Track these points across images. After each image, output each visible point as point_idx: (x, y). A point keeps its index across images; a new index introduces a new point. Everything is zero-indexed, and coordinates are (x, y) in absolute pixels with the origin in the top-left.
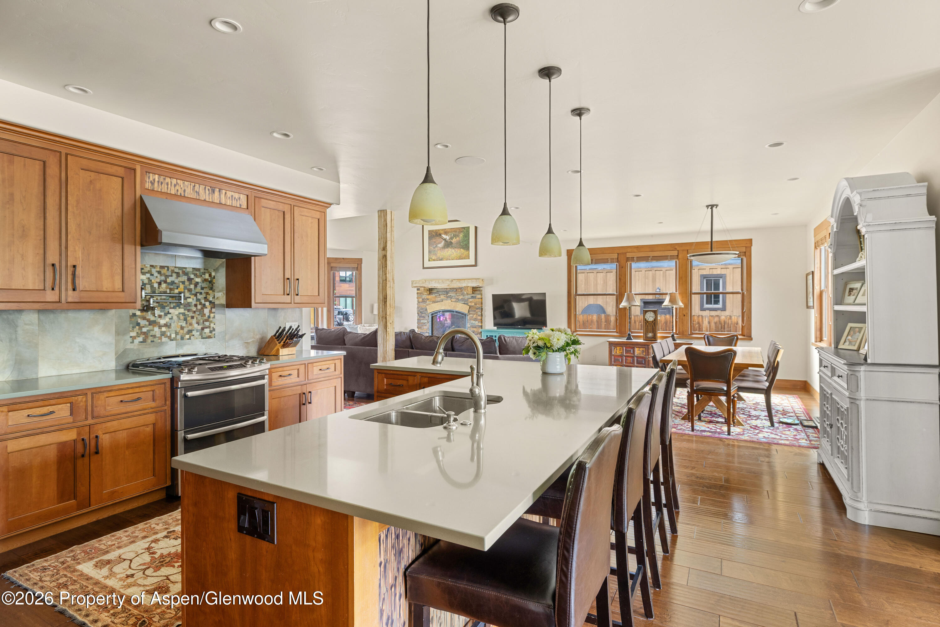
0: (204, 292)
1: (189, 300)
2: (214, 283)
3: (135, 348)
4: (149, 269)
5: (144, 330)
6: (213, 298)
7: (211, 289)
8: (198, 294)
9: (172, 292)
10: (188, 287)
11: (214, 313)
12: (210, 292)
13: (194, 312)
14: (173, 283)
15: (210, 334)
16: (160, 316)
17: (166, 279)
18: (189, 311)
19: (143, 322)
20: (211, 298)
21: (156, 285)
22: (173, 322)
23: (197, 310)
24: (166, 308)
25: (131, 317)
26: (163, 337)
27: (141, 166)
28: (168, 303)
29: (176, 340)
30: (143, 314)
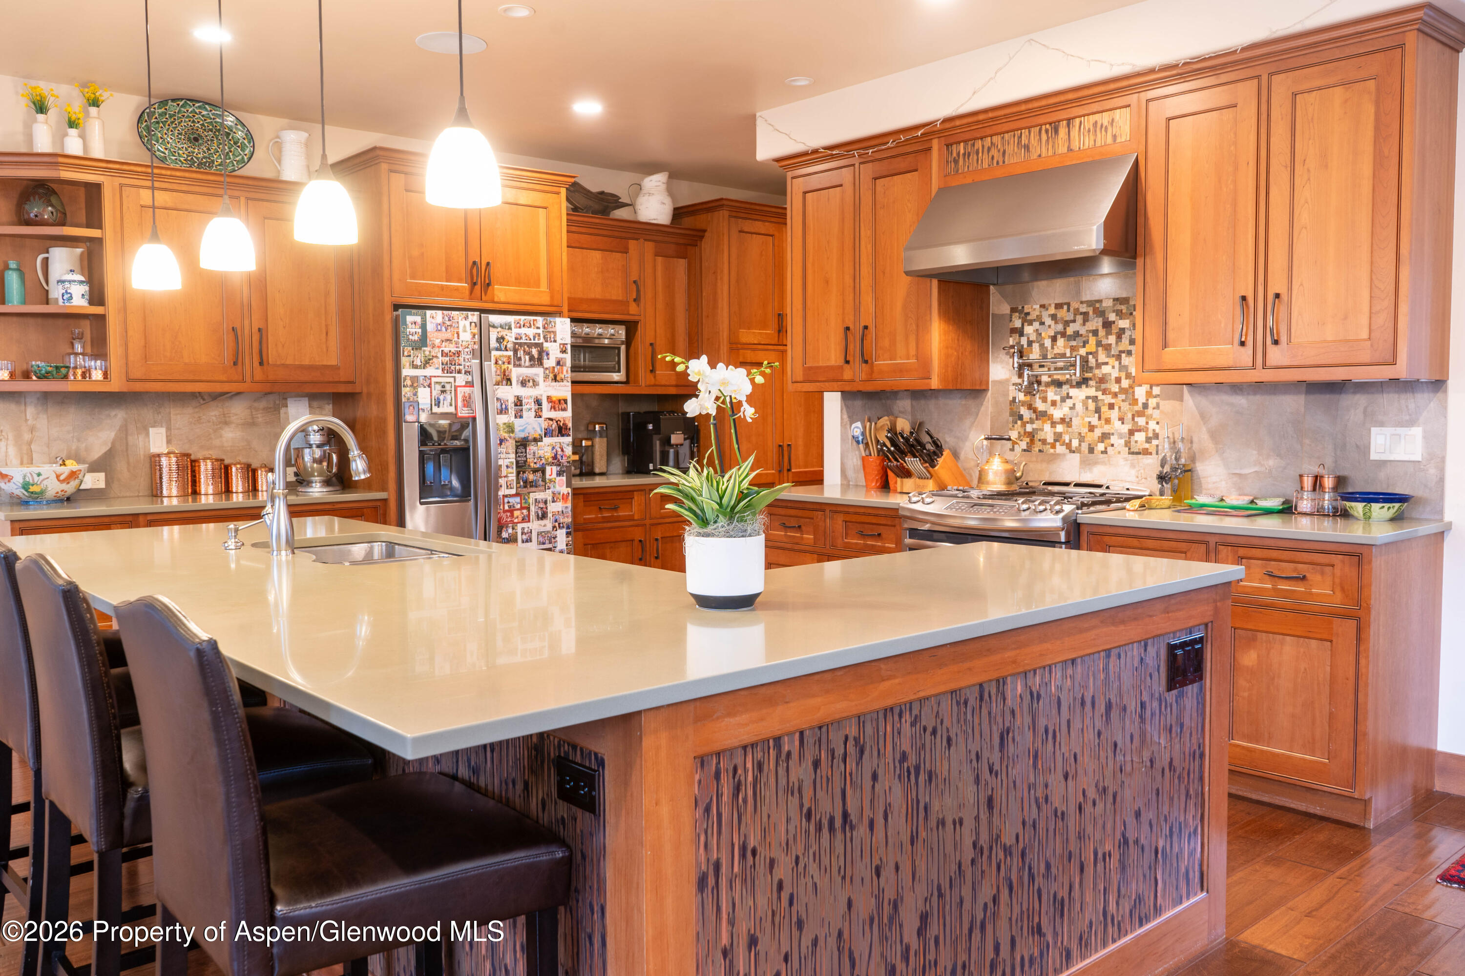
1: (1106, 369)
4: (1038, 314)
5: (1029, 428)
8: (1123, 355)
9: (1074, 354)
10: (1104, 342)
11: (1155, 397)
13: (1115, 395)
14: (1077, 335)
15: (1147, 446)
16: (1054, 403)
17: (1065, 329)
18: (1105, 392)
19: (1026, 414)
21: (1048, 343)
22: (1075, 414)
23: (1123, 391)
24: (1065, 387)
25: (1011, 405)
26: (1058, 444)
27: (939, 137)
28: (1068, 376)
29: (1080, 453)
30: (1028, 398)
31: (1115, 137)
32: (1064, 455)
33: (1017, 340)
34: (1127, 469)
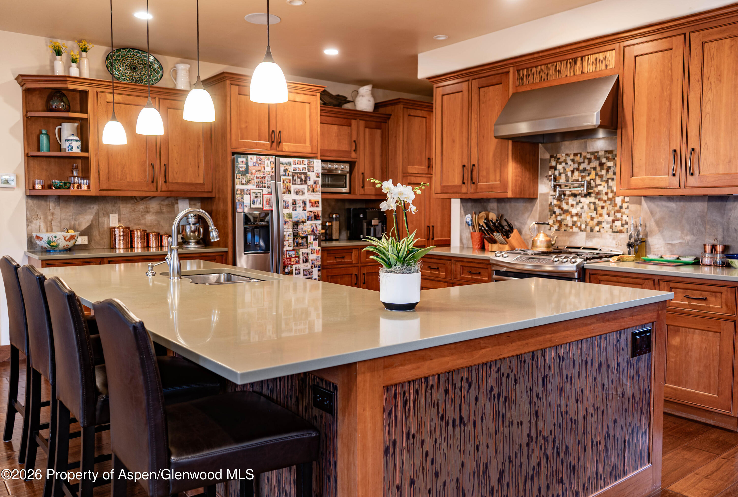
1: (600, 188)
4: (565, 158)
5: (559, 218)
8: (610, 181)
9: (583, 180)
10: (600, 173)
11: (627, 202)
13: (605, 201)
14: (585, 170)
15: (622, 228)
16: (572, 206)
17: (579, 166)
18: (599, 200)
19: (557, 211)
21: (569, 174)
22: (583, 211)
23: (609, 199)
24: (578, 197)
25: (549, 206)
26: (574, 227)
27: (513, 66)
28: (580, 192)
29: (586, 232)
30: (559, 203)
31: (606, 66)
32: (577, 233)
33: (553, 172)
34: (611, 240)
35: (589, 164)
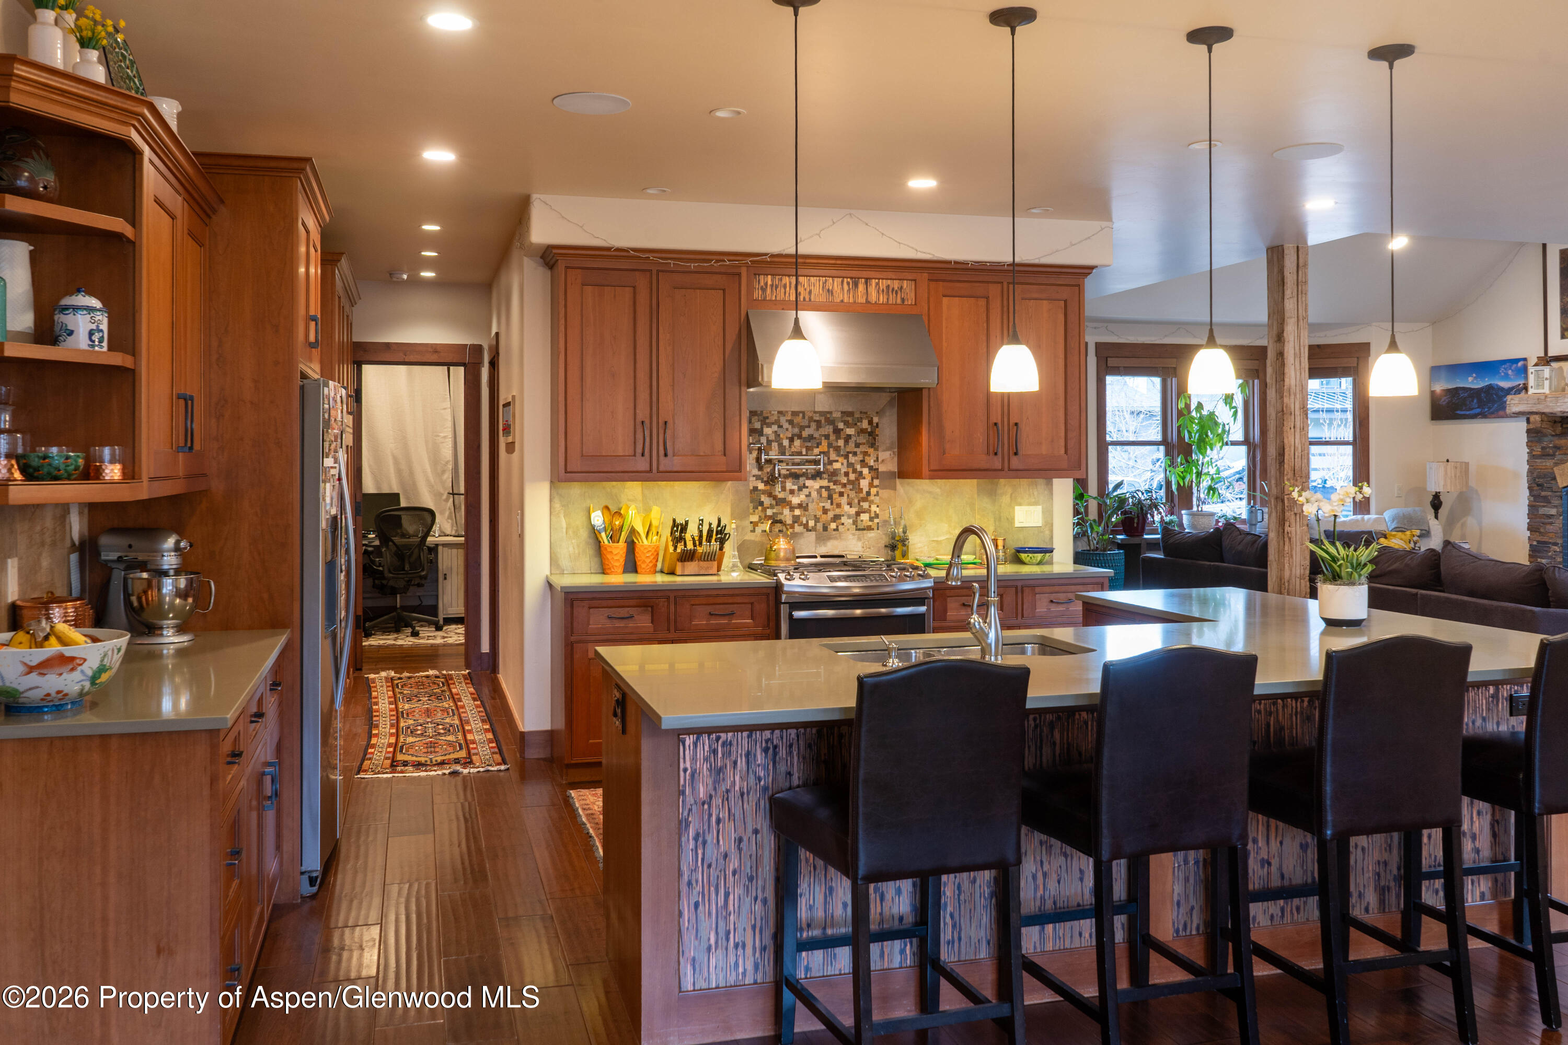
0: (861, 452)
1: (836, 466)
2: (877, 435)
3: (758, 539)
5: (769, 512)
6: (875, 461)
7: (872, 445)
8: (850, 455)
9: (809, 452)
10: (835, 444)
11: (876, 487)
12: (871, 451)
13: (844, 485)
14: (811, 437)
15: (870, 523)
16: (792, 492)
17: (801, 432)
18: (835, 483)
19: (766, 500)
20: (872, 461)
21: (786, 443)
22: (811, 500)
23: (849, 482)
24: (801, 479)
25: (751, 493)
26: (796, 524)
28: (804, 471)
29: (816, 531)
30: (768, 487)
31: (903, 300)
32: (802, 533)
33: (757, 439)
34: (854, 542)
35: (817, 429)
